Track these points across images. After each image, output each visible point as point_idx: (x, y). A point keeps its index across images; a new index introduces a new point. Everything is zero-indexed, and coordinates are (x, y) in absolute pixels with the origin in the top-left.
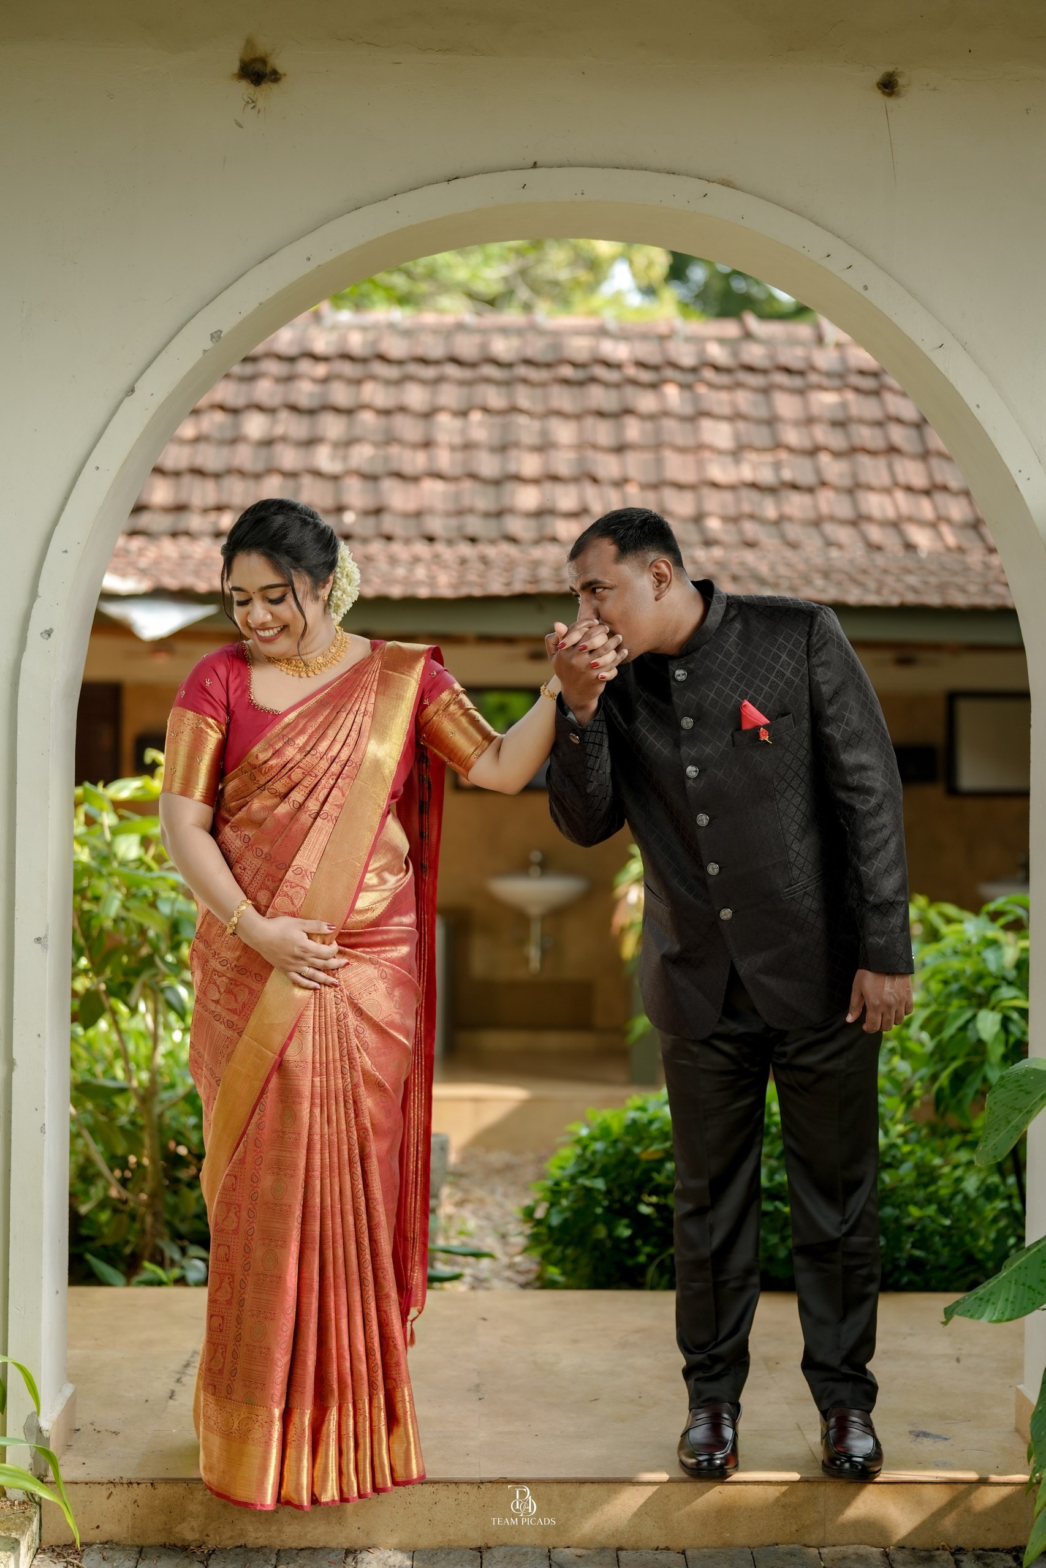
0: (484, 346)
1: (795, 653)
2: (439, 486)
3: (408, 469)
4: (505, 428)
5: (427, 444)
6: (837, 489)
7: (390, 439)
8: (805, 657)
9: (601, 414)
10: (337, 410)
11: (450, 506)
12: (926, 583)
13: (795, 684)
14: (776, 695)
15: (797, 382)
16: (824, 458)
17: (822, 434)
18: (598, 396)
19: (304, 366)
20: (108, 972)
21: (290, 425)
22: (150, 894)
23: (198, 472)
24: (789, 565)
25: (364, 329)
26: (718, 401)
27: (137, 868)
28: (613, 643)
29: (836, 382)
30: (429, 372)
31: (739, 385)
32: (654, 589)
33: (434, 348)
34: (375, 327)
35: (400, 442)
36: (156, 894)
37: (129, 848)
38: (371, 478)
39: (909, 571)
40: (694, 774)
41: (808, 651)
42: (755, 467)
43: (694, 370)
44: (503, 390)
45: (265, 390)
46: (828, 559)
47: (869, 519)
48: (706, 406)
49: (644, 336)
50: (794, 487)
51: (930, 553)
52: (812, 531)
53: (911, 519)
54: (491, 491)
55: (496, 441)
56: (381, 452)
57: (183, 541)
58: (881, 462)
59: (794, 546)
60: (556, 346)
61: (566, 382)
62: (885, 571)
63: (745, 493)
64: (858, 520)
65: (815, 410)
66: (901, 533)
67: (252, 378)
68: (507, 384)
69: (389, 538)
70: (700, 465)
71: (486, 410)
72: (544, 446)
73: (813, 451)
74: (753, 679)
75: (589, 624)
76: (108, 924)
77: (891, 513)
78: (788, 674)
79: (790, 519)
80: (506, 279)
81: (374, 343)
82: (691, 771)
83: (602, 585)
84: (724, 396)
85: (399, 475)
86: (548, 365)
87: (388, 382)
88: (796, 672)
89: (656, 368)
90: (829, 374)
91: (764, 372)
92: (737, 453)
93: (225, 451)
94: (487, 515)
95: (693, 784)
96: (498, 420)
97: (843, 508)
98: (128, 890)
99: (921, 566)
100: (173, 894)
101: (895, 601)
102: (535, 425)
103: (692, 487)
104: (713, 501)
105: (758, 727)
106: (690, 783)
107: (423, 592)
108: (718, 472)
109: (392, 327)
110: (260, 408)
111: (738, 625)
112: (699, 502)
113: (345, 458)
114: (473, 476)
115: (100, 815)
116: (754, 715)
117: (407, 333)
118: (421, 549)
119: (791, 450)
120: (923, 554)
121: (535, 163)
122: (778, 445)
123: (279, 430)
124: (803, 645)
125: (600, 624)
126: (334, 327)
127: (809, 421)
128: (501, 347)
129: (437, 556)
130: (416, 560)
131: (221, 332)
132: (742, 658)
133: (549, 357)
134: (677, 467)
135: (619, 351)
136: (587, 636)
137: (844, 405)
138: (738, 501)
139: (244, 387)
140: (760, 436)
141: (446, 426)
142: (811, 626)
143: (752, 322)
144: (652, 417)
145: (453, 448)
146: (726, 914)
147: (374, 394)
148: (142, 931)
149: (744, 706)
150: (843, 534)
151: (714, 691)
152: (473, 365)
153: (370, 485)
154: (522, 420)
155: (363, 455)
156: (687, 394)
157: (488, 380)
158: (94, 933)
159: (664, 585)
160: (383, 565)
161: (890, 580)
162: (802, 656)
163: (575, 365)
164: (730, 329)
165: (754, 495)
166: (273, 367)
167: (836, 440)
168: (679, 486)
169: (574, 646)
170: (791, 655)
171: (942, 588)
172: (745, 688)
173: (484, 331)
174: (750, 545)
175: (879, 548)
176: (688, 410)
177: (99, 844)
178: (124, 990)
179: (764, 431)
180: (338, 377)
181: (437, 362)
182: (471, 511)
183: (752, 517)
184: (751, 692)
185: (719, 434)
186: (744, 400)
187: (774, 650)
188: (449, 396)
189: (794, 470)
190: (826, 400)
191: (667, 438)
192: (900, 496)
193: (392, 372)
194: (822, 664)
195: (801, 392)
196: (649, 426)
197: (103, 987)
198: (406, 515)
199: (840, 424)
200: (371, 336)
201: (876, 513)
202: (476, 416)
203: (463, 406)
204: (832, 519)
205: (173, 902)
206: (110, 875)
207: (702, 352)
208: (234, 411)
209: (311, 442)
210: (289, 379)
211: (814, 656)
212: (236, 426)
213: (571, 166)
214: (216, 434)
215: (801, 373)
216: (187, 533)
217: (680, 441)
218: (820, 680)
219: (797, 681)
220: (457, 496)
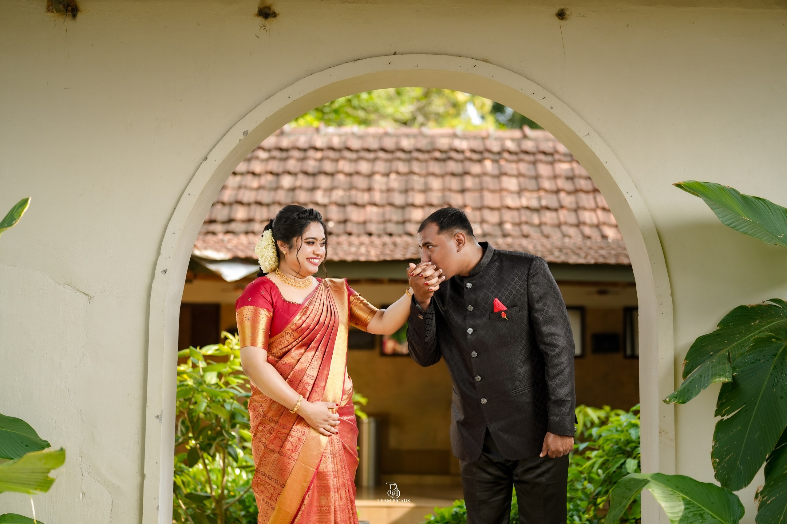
0: (397, 143)
1: (522, 278)
2: (374, 209)
3: (360, 201)
4: (407, 182)
5: (369, 189)
6: (569, 210)
7: (352, 187)
8: (526, 279)
9: (453, 174)
10: (326, 174)
11: (380, 219)
12: (609, 253)
13: (521, 292)
14: (511, 297)
15: (549, 158)
16: (562, 195)
17: (561, 183)
18: (452, 166)
19: (311, 153)
20: (201, 438)
21: (305, 181)
22: (221, 400)
23: (259, 203)
24: (543, 245)
25: (340, 135)
26: (511, 168)
27: (216, 388)
28: (437, 274)
29: (569, 159)
30: (371, 156)
31: (520, 160)
32: (457, 247)
33: (373, 144)
34: (346, 134)
35: (356, 189)
36: (224, 401)
37: (211, 378)
38: (342, 206)
39: (602, 248)
40: (471, 332)
41: (528, 276)
42: (528, 199)
43: (499, 153)
44: (407, 164)
45: (292, 165)
46: (563, 243)
47: (584, 224)
48: (504, 170)
49: (475, 138)
50: (548, 208)
51: (613, 240)
52: (557, 230)
53: (604, 224)
54: (400, 211)
55: (403, 187)
56: (348, 194)
57: (251, 237)
58: (591, 196)
59: (547, 237)
60: (432, 143)
61: (437, 159)
62: (590, 248)
63: (523, 212)
64: (579, 225)
65: (558, 171)
66: (600, 231)
67: (286, 159)
68: (409, 161)
69: (350, 234)
70: (502, 199)
71: (398, 173)
72: (426, 190)
73: (557, 192)
74: (501, 289)
75: (426, 264)
76: (202, 415)
77: (595, 221)
78: (518, 287)
79: (545, 224)
80: (412, 113)
81: (345, 142)
82: (470, 331)
83: (431, 245)
84: (514, 166)
85: (356, 204)
86: (428, 152)
87: (351, 160)
88: (521, 286)
89: (481, 153)
90: (565, 155)
91: (534, 154)
92: (520, 192)
93: (272, 193)
94: (398, 223)
95: (470, 337)
96: (404, 178)
97: (572, 218)
98: (211, 399)
99: (608, 245)
100: (232, 401)
101: (592, 261)
102: (422, 180)
103: (498, 209)
104: (508, 216)
105: (501, 311)
106: (469, 337)
107: (362, 259)
108: (511, 201)
109: (353, 134)
110: (289, 173)
111: (497, 263)
112: (501, 216)
113: (330, 197)
114: (391, 205)
115: (198, 363)
116: (499, 305)
117: (361, 137)
118: (365, 239)
119: (546, 191)
120: (610, 240)
121: (395, 52)
122: (539, 189)
123: (298, 183)
124: (526, 274)
125: (431, 264)
126: (326, 135)
127: (555, 177)
128: (406, 144)
129: (372, 243)
130: (362, 244)
131: (248, 131)
132: (497, 279)
133: (429, 148)
134: (490, 199)
135: (462, 145)
136: (424, 270)
137: (572, 169)
138: (520, 216)
139: (282, 164)
140: (531, 184)
141: (379, 181)
142: (531, 265)
143: (527, 130)
144: (478, 176)
145: (382, 191)
146: (484, 401)
147: (344, 166)
148: (217, 418)
149: (495, 301)
150: (572, 231)
151: (483, 294)
152: (392, 152)
153: (342, 209)
154: (415, 178)
155: (338, 195)
156: (496, 165)
157: (399, 159)
158: (195, 420)
159: (461, 245)
160: (345, 246)
161: (592, 252)
162: (525, 279)
163: (441, 151)
164: (517, 134)
165: (528, 213)
166: (296, 154)
167: (568, 186)
168: (492, 209)
169: (418, 274)
170: (520, 278)
171: (617, 256)
172: (497, 293)
173: (398, 136)
174: (526, 236)
175: (589, 238)
176: (496, 172)
177: (198, 377)
178: (208, 447)
179: (533, 182)
180: (328, 158)
181: (375, 151)
182: (390, 221)
183: (527, 223)
184: (500, 295)
185: (511, 184)
186: (523, 167)
187: (512, 276)
188: (380, 166)
189: (548, 200)
190: (563, 167)
191: (485, 185)
192: (600, 212)
193: (353, 156)
194: (535, 283)
195: (552, 163)
196: (477, 180)
197: (198, 446)
198: (358, 223)
199: (571, 178)
200: (343, 139)
201: (588, 220)
202: (393, 176)
203: (387, 171)
204: (566, 223)
205: (232, 404)
206: (202, 391)
207: (503, 145)
208: (277, 175)
209: (313, 189)
210: (304, 159)
211: (531, 279)
212: (278, 182)
213: (412, 53)
214: (268, 185)
215: (552, 154)
216: (253, 233)
217: (492, 187)
218: (533, 291)
219: (522, 291)
220: (384, 214)
